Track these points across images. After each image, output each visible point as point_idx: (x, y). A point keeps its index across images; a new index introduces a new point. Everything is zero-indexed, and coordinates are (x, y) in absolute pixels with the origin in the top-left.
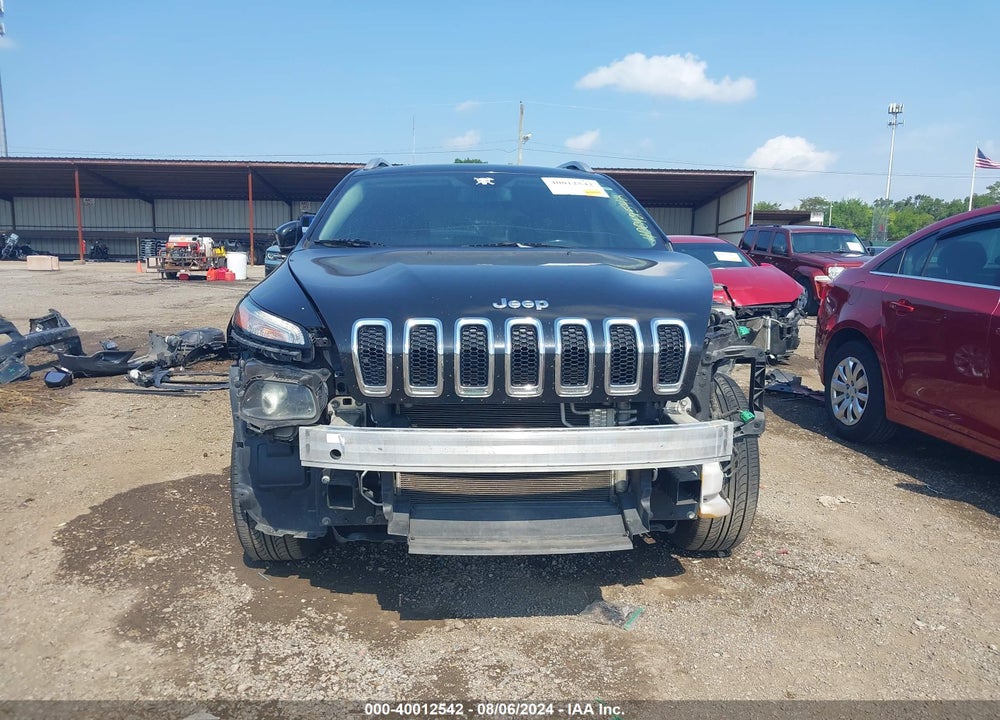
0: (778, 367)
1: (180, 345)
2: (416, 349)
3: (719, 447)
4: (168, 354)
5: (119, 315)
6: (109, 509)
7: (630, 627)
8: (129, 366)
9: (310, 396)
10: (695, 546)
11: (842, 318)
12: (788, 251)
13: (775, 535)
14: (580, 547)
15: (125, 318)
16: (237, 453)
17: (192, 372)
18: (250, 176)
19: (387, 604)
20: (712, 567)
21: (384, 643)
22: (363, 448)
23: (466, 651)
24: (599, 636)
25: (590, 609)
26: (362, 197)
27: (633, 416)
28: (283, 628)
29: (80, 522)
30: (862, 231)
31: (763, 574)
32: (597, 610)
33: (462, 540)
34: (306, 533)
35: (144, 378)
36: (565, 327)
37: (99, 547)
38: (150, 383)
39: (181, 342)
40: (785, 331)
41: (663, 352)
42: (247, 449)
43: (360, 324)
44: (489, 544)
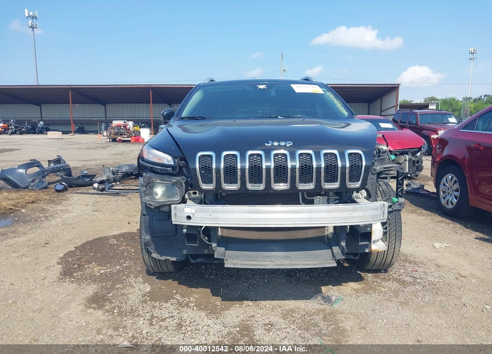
0: (412, 180)
1: (118, 172)
2: (227, 166)
3: (380, 215)
4: (112, 176)
5: (89, 159)
6: (83, 248)
7: (336, 306)
8: (93, 182)
9: (177, 190)
10: (369, 267)
11: (445, 154)
12: (417, 123)
13: (410, 262)
14: (310, 265)
15: (92, 160)
16: (142, 219)
17: (123, 185)
18: (151, 92)
19: (215, 293)
20: (378, 277)
21: (213, 312)
22: (201, 215)
23: (254, 316)
24: (320, 310)
25: (316, 297)
26: (202, 96)
27: (336, 200)
28: (165, 305)
29: (70, 254)
30: (456, 113)
31: (404, 282)
32: (319, 298)
33: (251, 261)
34: (176, 258)
35: (100, 187)
36: (301, 155)
37: (78, 265)
38: (103, 190)
39: (118, 170)
40: (416, 162)
41: (351, 167)
42: (147, 217)
43: (200, 154)
44: (264, 263)
